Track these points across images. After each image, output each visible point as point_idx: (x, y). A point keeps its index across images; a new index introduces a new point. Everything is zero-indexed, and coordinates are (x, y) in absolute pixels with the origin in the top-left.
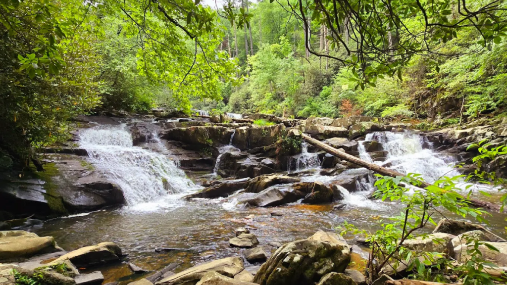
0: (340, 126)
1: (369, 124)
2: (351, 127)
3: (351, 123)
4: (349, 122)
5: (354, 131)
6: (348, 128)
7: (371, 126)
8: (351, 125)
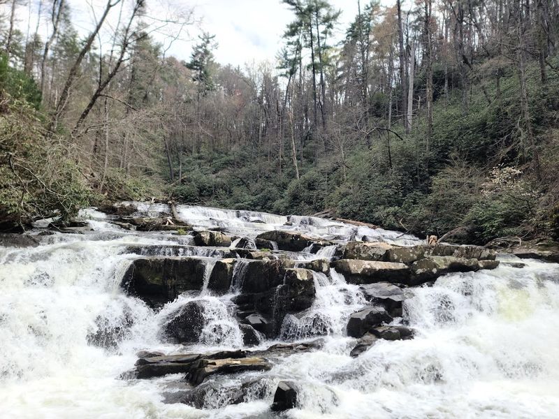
0: (397, 261)
1: (445, 260)
2: (415, 263)
3: (415, 257)
4: (411, 255)
5: (419, 271)
6: (410, 263)
7: (449, 263)
8: (415, 261)
